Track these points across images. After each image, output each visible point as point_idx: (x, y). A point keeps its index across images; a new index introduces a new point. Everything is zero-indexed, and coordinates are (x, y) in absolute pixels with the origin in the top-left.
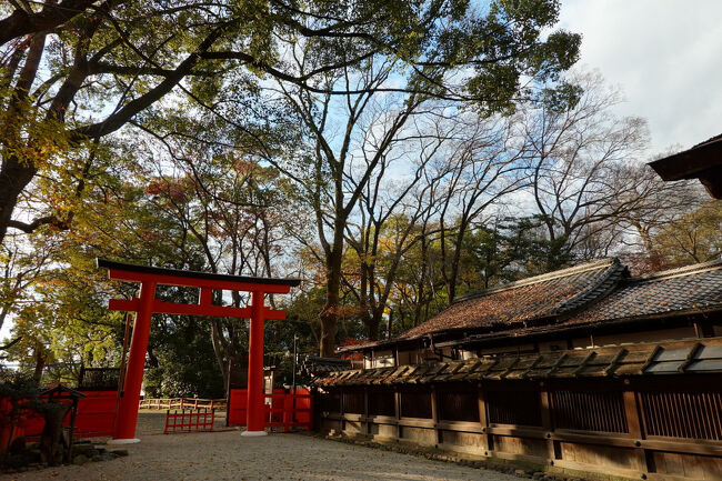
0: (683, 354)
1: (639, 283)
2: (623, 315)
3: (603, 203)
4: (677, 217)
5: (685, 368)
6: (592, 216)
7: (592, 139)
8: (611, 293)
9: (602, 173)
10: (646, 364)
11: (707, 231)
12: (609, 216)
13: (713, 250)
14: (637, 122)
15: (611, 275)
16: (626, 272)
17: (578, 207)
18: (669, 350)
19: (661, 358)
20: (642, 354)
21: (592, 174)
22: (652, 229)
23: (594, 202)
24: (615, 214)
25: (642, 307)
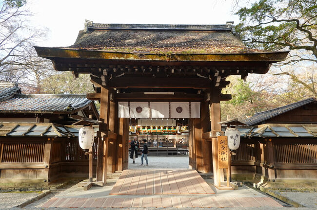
0: (27, 129)
1: (24, 97)
2: (10, 109)
3: (22, 58)
4: (52, 74)
5: (25, 134)
6: (15, 62)
7: (26, 27)
8: (9, 99)
9: (26, 44)
10: (9, 132)
11: (62, 83)
12: (23, 64)
13: (62, 91)
14: (48, 29)
15: (12, 91)
16: (19, 91)
17: (9, 55)
18: (22, 126)
19: (18, 129)
20: (9, 127)
21: (21, 43)
22: (42, 76)
23: (18, 56)
24: (26, 65)
25: (20, 107)
